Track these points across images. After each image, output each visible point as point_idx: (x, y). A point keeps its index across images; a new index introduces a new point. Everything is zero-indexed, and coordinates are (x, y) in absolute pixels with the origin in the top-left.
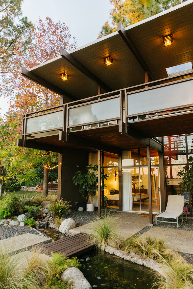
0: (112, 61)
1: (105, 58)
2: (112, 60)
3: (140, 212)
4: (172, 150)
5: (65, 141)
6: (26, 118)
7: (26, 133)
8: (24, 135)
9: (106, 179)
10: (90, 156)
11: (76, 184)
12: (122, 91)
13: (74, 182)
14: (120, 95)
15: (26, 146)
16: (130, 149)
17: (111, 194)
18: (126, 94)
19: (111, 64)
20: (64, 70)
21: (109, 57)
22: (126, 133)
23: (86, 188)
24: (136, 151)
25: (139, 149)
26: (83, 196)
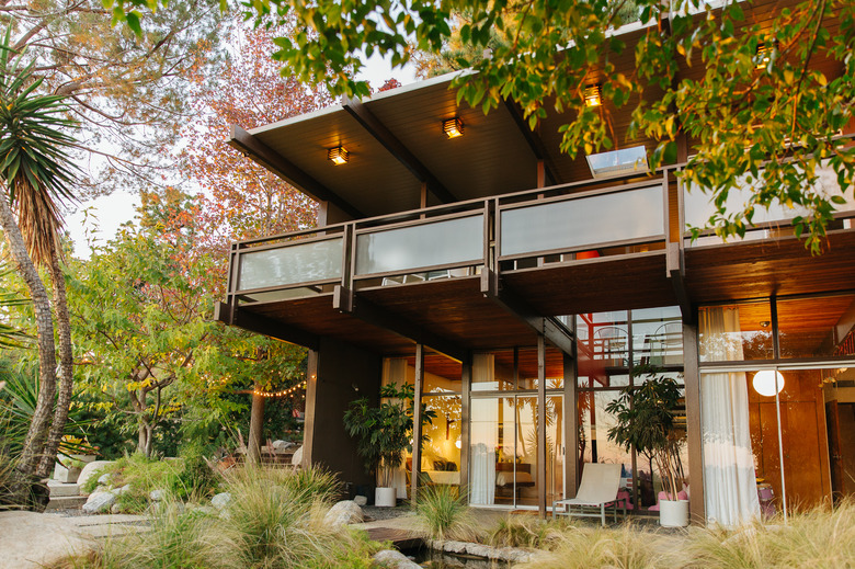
0: (461, 127)
1: (445, 121)
2: (463, 126)
3: (513, 507)
4: (596, 357)
5: (346, 312)
6: (238, 251)
7: (237, 288)
8: (234, 293)
9: (431, 422)
10: (387, 365)
11: (353, 432)
12: (489, 201)
13: (348, 426)
14: (485, 210)
15: (237, 324)
16: (493, 349)
17: (436, 469)
18: (498, 208)
19: (458, 134)
20: (340, 140)
21: (456, 118)
22: (497, 294)
23: (378, 442)
24: (508, 355)
25: (516, 348)
26: (367, 466)
